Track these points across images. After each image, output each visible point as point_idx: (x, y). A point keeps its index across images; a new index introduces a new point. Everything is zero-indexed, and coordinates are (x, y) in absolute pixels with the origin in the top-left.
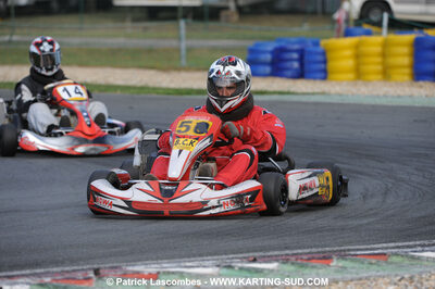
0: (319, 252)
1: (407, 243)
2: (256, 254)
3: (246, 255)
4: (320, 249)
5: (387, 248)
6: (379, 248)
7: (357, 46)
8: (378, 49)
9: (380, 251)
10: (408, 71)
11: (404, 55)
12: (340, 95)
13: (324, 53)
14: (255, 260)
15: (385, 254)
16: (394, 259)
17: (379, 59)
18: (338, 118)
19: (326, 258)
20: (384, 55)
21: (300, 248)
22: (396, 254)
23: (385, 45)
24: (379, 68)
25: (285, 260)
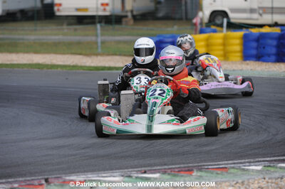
0: (185, 167)
1: (240, 161)
2: (146, 169)
3: (140, 169)
4: (186, 165)
5: (227, 164)
6: (223, 164)
7: (207, 39)
8: (220, 41)
9: (223, 166)
10: (239, 54)
11: (237, 45)
14: (145, 172)
15: (226, 168)
16: (232, 171)
17: (221, 47)
19: (190, 170)
20: (224, 45)
21: (173, 164)
22: (233, 168)
23: (225, 38)
24: (222, 53)
25: (164, 172)
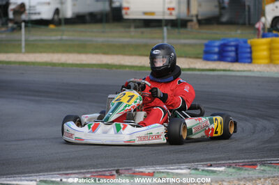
2: (212, 163)
3: (205, 163)
7: (270, 43)
12: (260, 72)
13: (250, 48)
14: (211, 166)
18: (259, 85)
19: (254, 165)
21: (237, 159)
25: (229, 166)
